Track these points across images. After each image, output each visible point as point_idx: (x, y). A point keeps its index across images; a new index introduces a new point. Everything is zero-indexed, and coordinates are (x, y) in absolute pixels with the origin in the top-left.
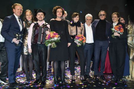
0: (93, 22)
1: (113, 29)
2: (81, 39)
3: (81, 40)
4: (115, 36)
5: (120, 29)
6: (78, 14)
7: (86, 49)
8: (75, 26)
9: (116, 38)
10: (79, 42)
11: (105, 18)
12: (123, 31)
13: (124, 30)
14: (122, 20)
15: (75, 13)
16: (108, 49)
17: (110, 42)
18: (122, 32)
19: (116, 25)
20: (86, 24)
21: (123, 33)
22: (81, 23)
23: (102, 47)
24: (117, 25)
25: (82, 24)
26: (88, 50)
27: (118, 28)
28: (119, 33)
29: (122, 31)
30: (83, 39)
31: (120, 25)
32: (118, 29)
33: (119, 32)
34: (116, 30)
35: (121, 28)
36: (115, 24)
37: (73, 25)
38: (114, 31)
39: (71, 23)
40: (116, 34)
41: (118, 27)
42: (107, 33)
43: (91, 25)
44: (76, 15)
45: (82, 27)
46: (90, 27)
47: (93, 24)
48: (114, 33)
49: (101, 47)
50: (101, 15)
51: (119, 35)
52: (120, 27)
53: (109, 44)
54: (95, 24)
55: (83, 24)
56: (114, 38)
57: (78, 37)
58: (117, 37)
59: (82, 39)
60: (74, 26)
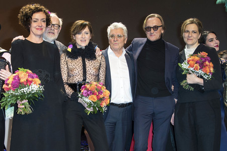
0: (129, 45)
1: (184, 66)
2: (95, 97)
3: (96, 100)
4: (190, 85)
5: (202, 66)
6: (87, 23)
7: (110, 120)
8: (80, 59)
9: (192, 89)
10: (90, 105)
11: (161, 35)
12: (212, 70)
13: (214, 68)
14: (212, 40)
15: (80, 22)
16: (172, 121)
17: (176, 100)
18: (210, 72)
19: (192, 53)
20: (109, 51)
21: (213, 74)
22: (97, 48)
23: (154, 113)
24: (196, 52)
25: (98, 52)
26: (115, 124)
27: (196, 63)
28: (201, 77)
29: (208, 69)
30: (101, 96)
31: (204, 54)
32: (197, 65)
33: (201, 72)
34: (192, 69)
35: (207, 63)
36: (189, 51)
37: (74, 55)
38: (188, 70)
39: (70, 49)
40: (192, 79)
41: (197, 58)
42: (168, 74)
43: (124, 52)
44: (83, 26)
45: (99, 58)
46: (123, 57)
47: (130, 50)
48: (188, 76)
49: (153, 115)
50: (149, 28)
51: (200, 81)
52: (202, 58)
53: (176, 106)
54: (136, 50)
55: (101, 50)
56: (189, 91)
57: (88, 90)
58: (196, 86)
59: (98, 96)
60: (77, 58)
